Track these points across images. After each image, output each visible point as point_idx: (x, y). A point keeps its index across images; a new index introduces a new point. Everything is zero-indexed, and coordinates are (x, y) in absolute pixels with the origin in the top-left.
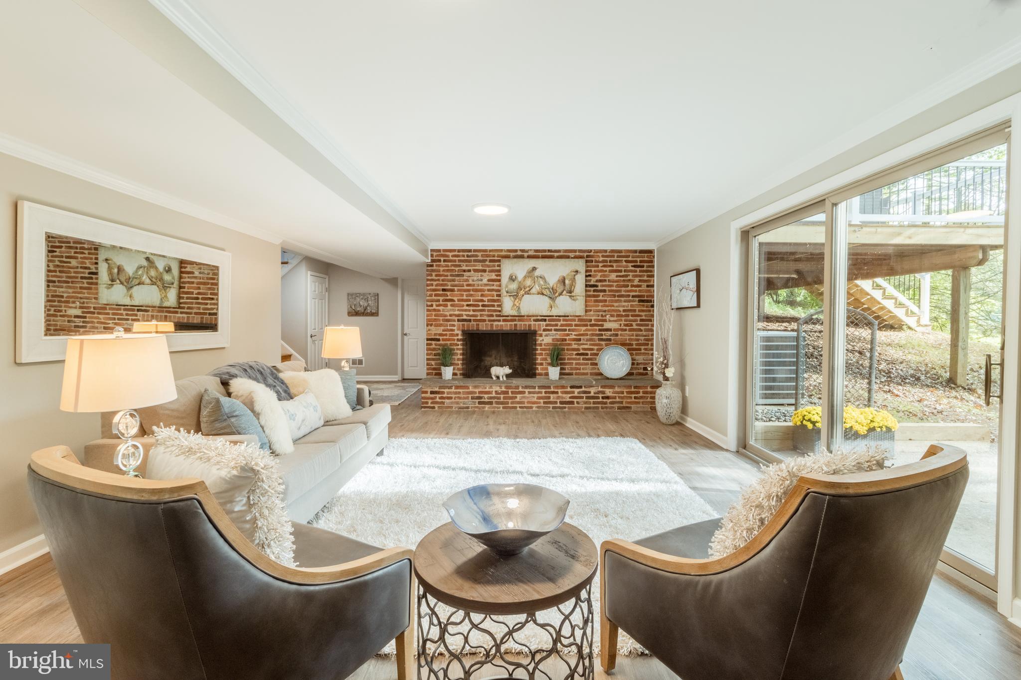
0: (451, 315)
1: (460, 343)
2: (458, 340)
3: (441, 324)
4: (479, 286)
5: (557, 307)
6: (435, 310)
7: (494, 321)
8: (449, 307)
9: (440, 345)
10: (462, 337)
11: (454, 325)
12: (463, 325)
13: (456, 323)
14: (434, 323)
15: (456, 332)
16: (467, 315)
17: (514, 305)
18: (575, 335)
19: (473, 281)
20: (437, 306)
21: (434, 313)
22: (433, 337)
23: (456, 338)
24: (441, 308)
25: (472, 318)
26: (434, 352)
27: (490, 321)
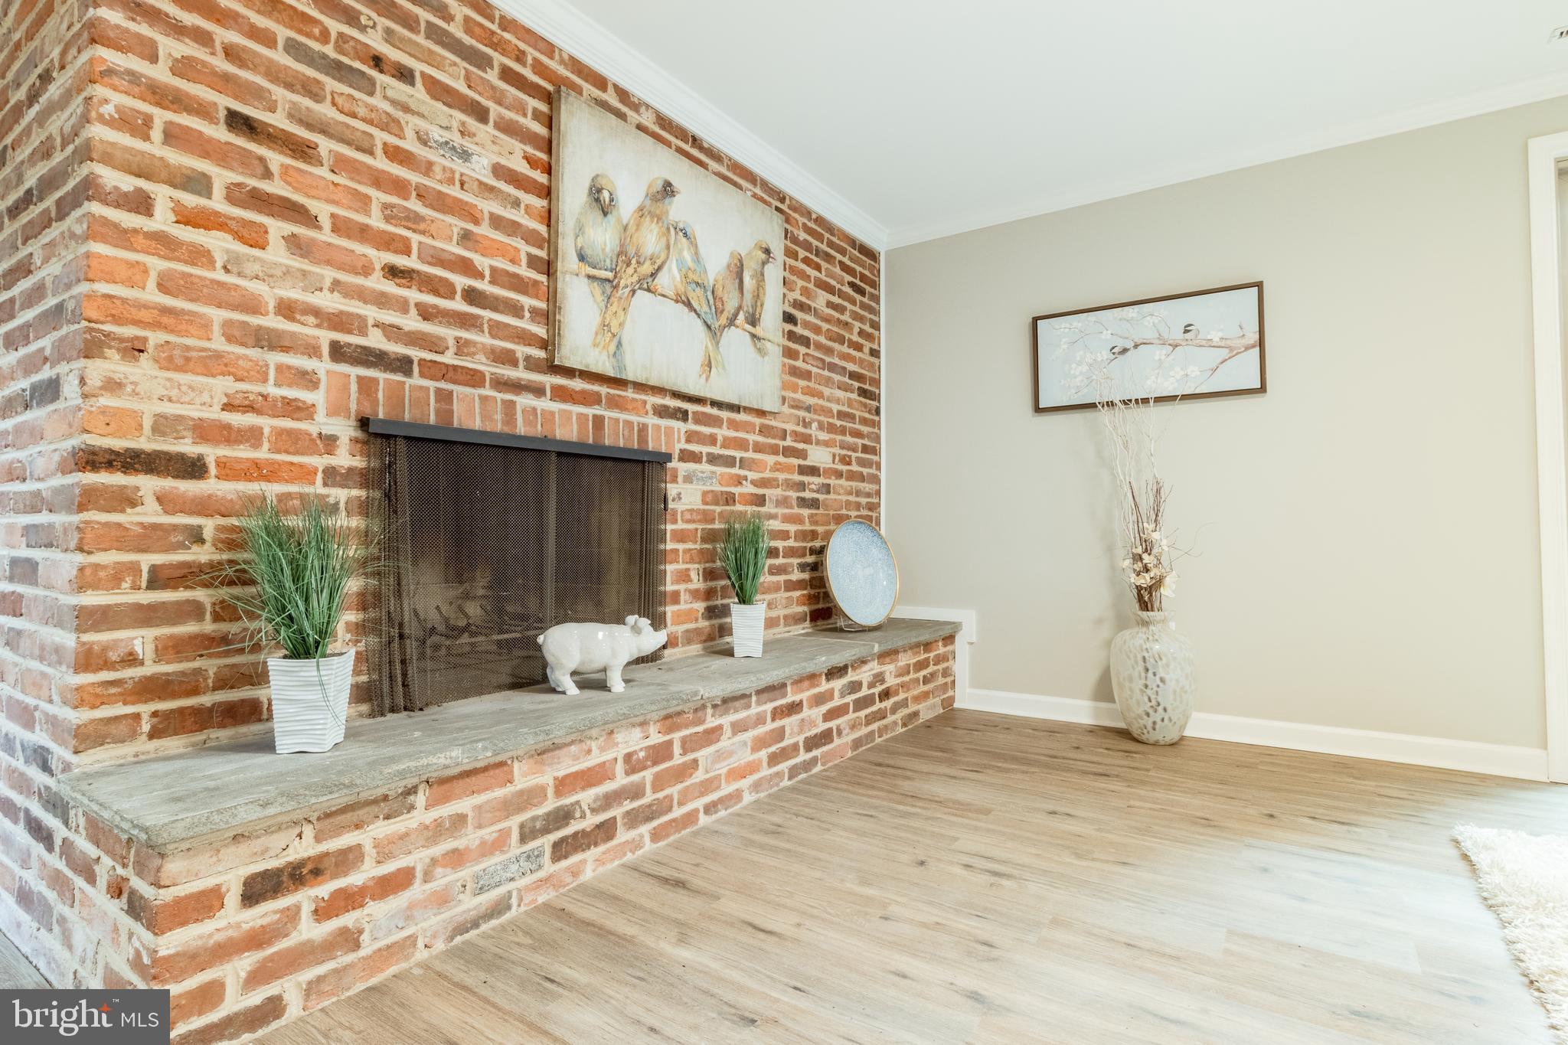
0: (287, 309)
1: (340, 495)
2: (331, 476)
3: (218, 356)
4: (451, 181)
5: (724, 368)
6: (163, 243)
7: (517, 387)
8: (277, 253)
9: (204, 506)
10: (359, 462)
11: (308, 380)
12: (367, 387)
13: (322, 366)
14: (155, 338)
15: (323, 423)
16: (391, 331)
17: (605, 326)
18: (754, 483)
19: (423, 140)
20: (187, 218)
21: (157, 264)
22: (145, 443)
23: (319, 462)
24: (218, 243)
25: (416, 353)
26: (147, 560)
27: (501, 384)
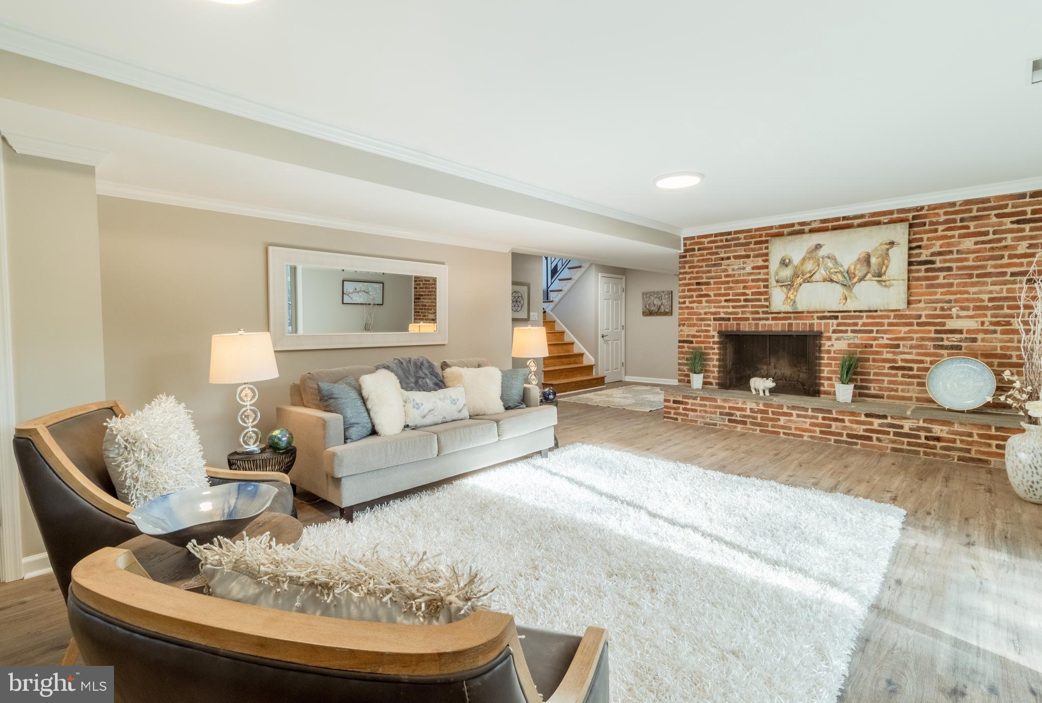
0: (706, 313)
1: (716, 346)
2: (714, 343)
3: (695, 324)
4: (740, 276)
5: (856, 297)
6: (687, 308)
7: (760, 319)
8: (704, 304)
9: (693, 348)
10: (718, 340)
11: (709, 325)
12: (720, 325)
13: (712, 323)
14: (686, 323)
15: (712, 333)
16: (726, 313)
17: (787, 298)
18: (888, 339)
19: (733, 270)
20: (690, 303)
21: (686, 311)
22: (686, 339)
23: (711, 340)
24: (694, 305)
25: (731, 316)
26: (686, 356)
27: (754, 319)
